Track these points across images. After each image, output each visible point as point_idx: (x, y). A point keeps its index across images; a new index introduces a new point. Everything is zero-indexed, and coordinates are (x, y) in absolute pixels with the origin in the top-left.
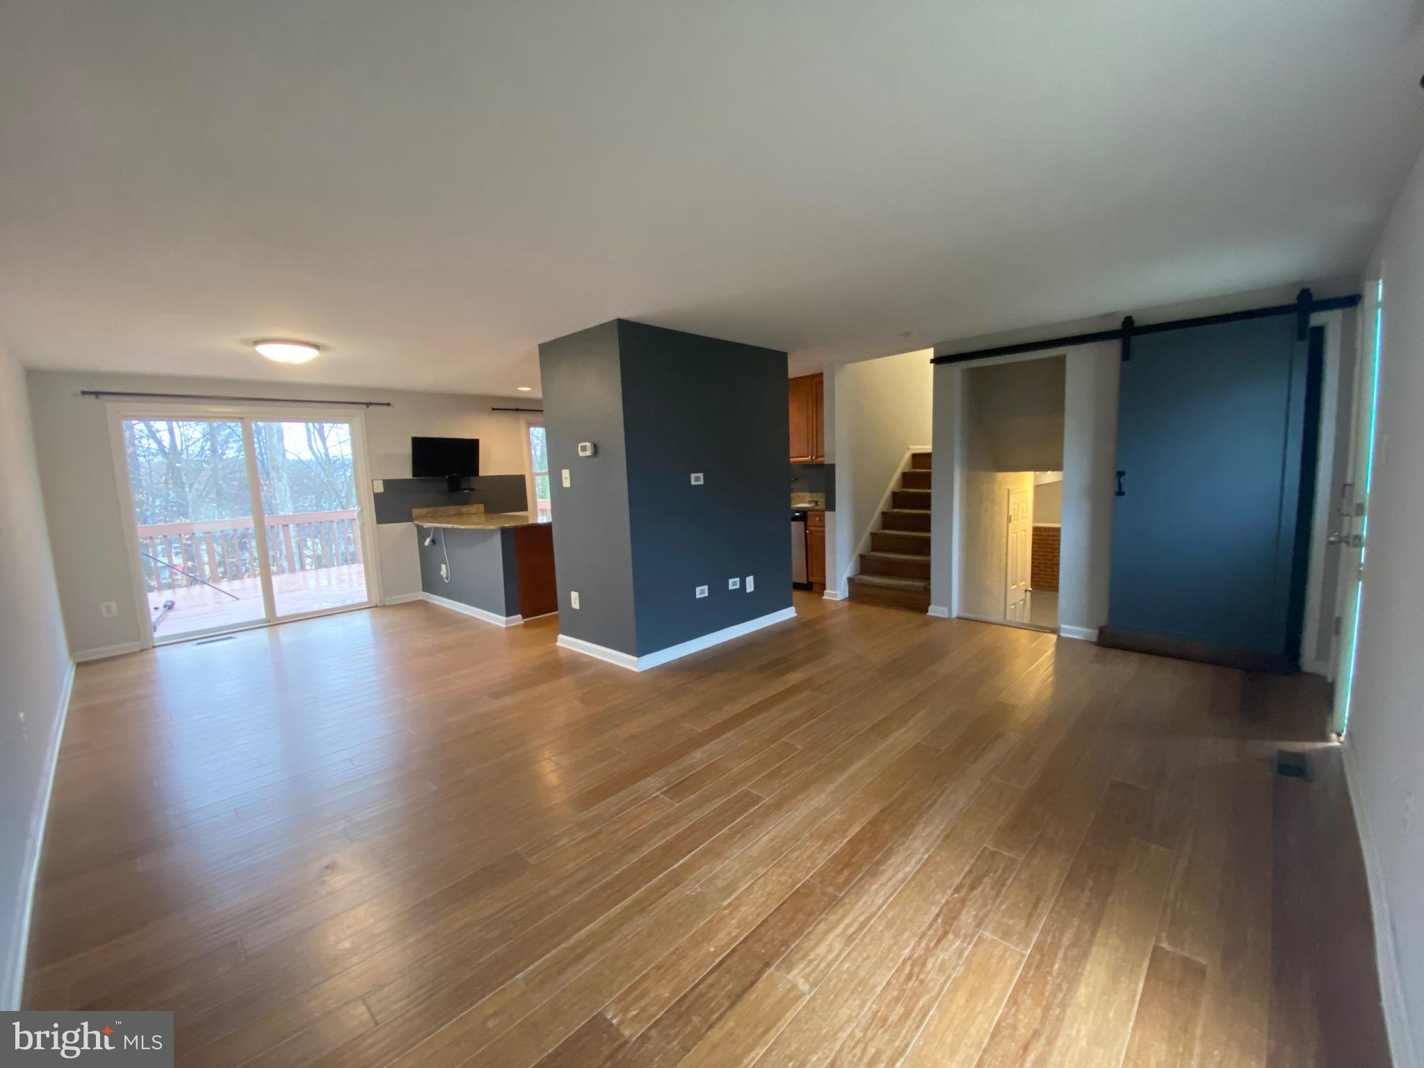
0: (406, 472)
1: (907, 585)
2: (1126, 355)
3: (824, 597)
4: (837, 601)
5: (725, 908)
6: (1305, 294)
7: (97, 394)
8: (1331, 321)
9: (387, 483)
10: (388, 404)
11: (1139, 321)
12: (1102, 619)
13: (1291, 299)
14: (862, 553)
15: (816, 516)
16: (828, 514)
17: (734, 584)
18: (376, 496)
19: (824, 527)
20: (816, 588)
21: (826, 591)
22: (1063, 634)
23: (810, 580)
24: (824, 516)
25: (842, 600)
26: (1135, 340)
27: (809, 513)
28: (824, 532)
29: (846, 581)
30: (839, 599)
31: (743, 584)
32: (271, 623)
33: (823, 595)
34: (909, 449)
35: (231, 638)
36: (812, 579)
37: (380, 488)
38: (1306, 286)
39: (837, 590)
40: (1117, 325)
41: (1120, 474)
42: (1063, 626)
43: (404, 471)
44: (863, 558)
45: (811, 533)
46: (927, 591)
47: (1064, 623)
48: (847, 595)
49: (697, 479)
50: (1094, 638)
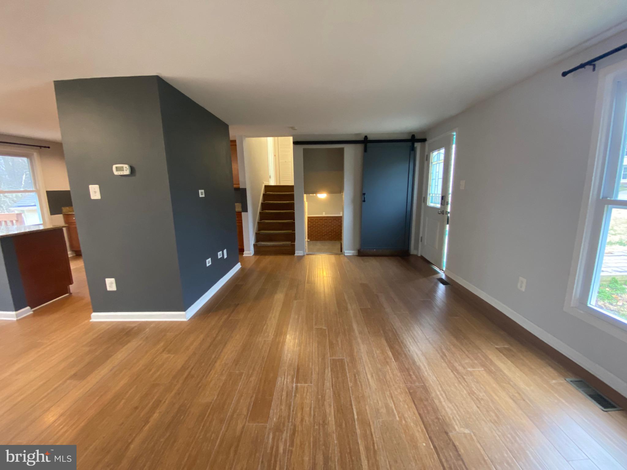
1: (283, 244)
2: (365, 150)
3: (244, 256)
4: (250, 256)
5: (401, 420)
6: (413, 136)
8: (418, 145)
11: (370, 138)
12: (358, 247)
13: (409, 137)
14: (256, 232)
16: (243, 214)
17: (220, 255)
19: (242, 220)
21: (244, 252)
22: (346, 254)
25: (253, 255)
26: (369, 145)
29: (252, 246)
31: (223, 254)
33: (243, 254)
34: (263, 183)
38: (413, 134)
39: (249, 251)
40: (362, 138)
41: (364, 194)
42: (345, 251)
44: (257, 234)
46: (293, 246)
47: (346, 250)
48: (254, 253)
50: (357, 254)
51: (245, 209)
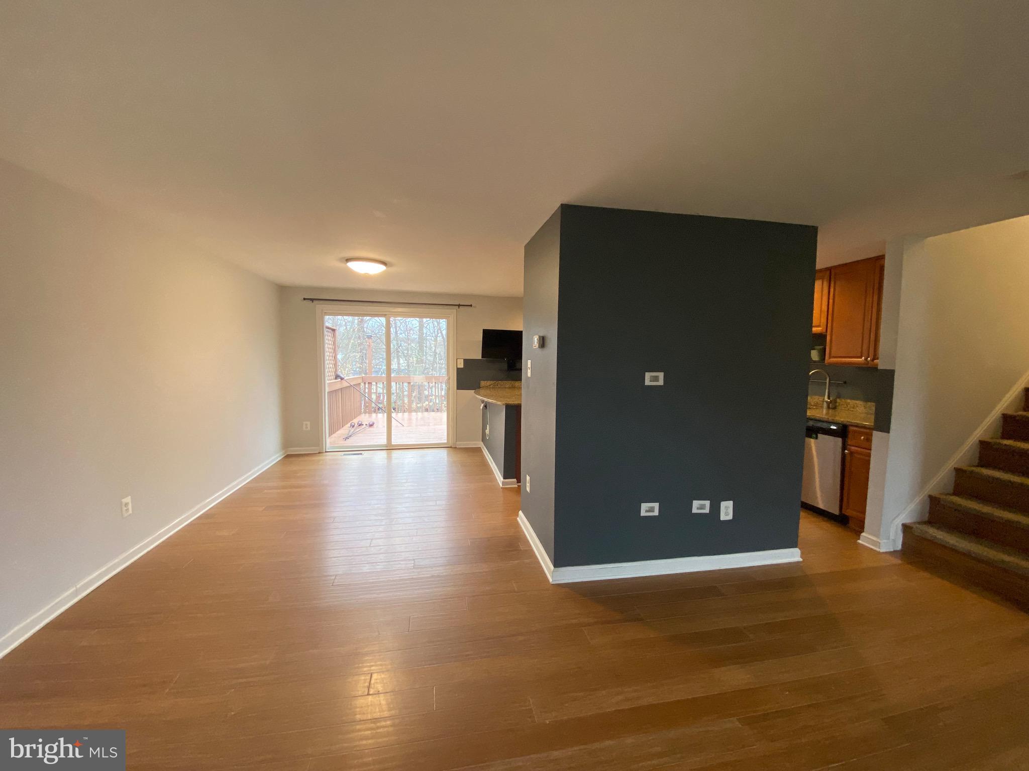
0: (477, 354)
3: (860, 541)
4: (879, 553)
7: (312, 300)
9: (466, 361)
10: (471, 306)
14: (933, 494)
15: (862, 434)
16: (877, 436)
17: (701, 507)
18: (458, 369)
19: (871, 450)
20: (851, 524)
21: (863, 533)
23: (843, 512)
24: (872, 435)
25: (886, 553)
27: (852, 428)
28: (869, 455)
29: (900, 527)
30: (882, 550)
31: (715, 509)
32: (388, 448)
33: (859, 538)
35: (361, 454)
36: (848, 512)
37: (461, 365)
39: (882, 536)
43: (476, 353)
44: (933, 501)
45: (851, 453)
48: (899, 547)
49: (654, 379)
51: (883, 423)
